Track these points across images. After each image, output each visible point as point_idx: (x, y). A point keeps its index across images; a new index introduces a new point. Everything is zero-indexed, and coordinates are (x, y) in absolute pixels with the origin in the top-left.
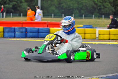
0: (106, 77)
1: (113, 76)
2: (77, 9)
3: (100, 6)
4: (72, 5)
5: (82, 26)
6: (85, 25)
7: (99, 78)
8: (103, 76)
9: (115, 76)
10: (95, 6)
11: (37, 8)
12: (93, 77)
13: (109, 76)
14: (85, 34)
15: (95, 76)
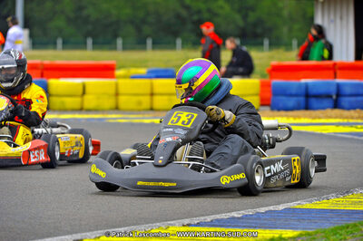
0: (212, 221)
1: (233, 218)
2: (132, 22)
3: (199, 12)
4: (114, 12)
5: (143, 71)
6: (153, 68)
7: (189, 225)
8: (202, 218)
9: (239, 218)
10: (184, 13)
11: (10, 24)
12: (172, 222)
13: (222, 219)
14: (152, 94)
15: (178, 219)
